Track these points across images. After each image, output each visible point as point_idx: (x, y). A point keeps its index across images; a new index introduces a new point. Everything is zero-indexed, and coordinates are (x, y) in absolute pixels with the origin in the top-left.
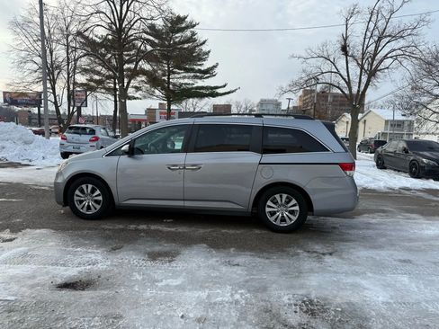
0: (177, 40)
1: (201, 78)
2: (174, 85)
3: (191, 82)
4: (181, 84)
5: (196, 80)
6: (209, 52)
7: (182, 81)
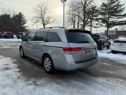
0: (112, 6)
1: (121, 18)
2: (110, 22)
3: (117, 20)
4: (113, 21)
5: (119, 19)
6: (124, 8)
7: (113, 20)
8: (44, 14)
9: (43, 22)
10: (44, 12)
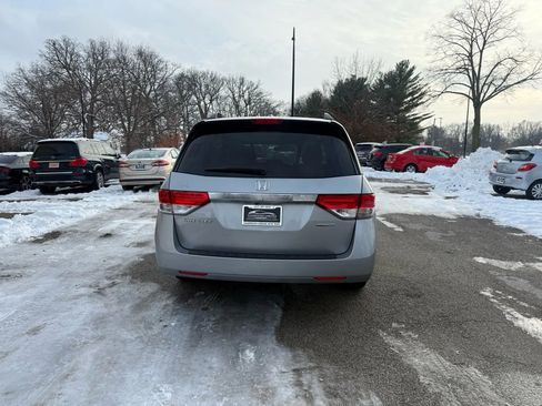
8: (481, 52)
9: (472, 88)
10: (481, 42)
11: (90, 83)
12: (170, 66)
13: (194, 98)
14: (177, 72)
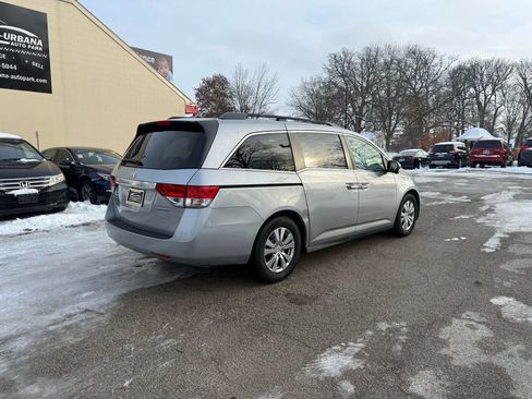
11: (362, 87)
12: (446, 60)
13: (472, 90)
14: (454, 65)
